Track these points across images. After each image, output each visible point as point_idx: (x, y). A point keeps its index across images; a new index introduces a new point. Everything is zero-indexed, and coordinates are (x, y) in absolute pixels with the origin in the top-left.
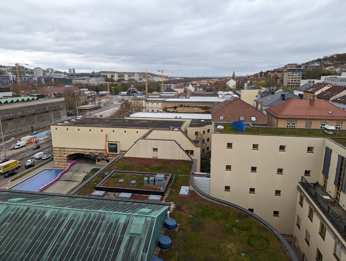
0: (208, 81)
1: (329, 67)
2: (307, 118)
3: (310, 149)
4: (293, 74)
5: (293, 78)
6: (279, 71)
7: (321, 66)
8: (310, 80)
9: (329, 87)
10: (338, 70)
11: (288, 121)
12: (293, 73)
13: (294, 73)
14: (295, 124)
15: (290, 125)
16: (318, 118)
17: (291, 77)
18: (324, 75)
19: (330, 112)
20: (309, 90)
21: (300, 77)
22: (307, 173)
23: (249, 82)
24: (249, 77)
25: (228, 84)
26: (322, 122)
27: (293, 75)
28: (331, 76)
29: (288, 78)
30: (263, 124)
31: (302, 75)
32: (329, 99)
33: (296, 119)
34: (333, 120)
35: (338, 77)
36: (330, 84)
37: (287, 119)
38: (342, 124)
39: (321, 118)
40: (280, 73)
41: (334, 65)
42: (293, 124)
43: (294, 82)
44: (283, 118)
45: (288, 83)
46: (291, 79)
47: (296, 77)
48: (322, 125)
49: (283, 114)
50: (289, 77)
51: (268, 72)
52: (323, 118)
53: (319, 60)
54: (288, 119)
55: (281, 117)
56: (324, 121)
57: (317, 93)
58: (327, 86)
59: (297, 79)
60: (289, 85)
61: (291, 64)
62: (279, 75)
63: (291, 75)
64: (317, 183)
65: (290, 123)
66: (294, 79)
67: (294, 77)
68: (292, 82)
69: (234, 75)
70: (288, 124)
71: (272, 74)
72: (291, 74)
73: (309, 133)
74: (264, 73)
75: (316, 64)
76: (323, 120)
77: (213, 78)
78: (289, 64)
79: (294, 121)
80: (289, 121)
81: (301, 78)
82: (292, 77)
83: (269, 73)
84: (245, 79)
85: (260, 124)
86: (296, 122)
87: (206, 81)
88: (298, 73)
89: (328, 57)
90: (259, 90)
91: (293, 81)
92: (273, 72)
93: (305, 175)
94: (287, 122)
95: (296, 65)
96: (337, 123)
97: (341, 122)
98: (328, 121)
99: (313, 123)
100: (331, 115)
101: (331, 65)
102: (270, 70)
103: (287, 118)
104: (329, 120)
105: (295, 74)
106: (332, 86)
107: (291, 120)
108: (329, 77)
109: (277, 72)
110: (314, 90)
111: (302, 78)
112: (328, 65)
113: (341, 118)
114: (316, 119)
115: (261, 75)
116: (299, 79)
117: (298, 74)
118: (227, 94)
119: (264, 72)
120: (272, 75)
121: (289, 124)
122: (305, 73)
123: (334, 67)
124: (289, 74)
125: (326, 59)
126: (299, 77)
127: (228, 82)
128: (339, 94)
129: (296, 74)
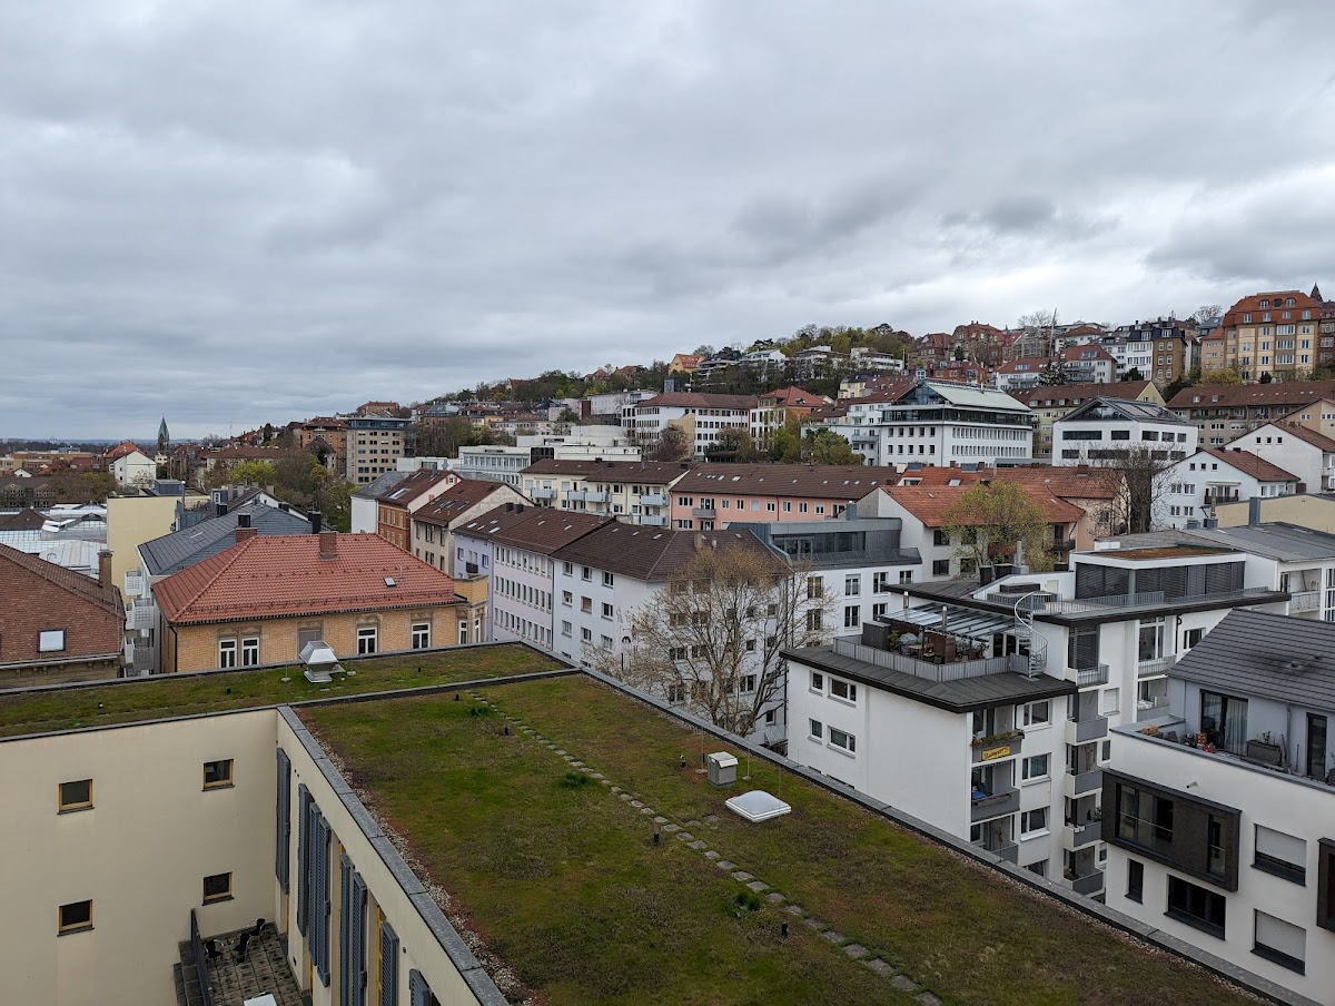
0: (27, 457)
1: (487, 419)
2: (303, 610)
3: (217, 773)
4: (374, 438)
5: (375, 452)
6: (330, 425)
7: (465, 413)
8: (424, 459)
9: (451, 485)
10: (511, 428)
11: (226, 633)
12: (375, 434)
13: (379, 433)
14: (254, 643)
15: (234, 649)
16: (341, 608)
17: (368, 447)
18: (471, 443)
19: (390, 581)
20: (393, 497)
21: (400, 448)
22: (217, 886)
23: (211, 462)
24: (220, 443)
25: (117, 470)
26: (362, 621)
27: (375, 443)
28: (487, 447)
29: (360, 452)
30: (102, 662)
31: (406, 442)
32: (447, 526)
33: (254, 619)
34: (398, 609)
35: (507, 450)
36: (454, 473)
37: (217, 627)
38: (431, 620)
39: (355, 606)
40: (334, 434)
41: (500, 414)
42: (246, 643)
43: (382, 465)
44: (199, 624)
45: (361, 469)
46: (368, 456)
47: (384, 448)
48: (361, 633)
49: (203, 603)
50: (362, 447)
51: (293, 425)
52: (361, 606)
53: (465, 395)
54: (221, 626)
55: (189, 618)
56: (368, 618)
57: (414, 506)
58: (444, 480)
59: (390, 456)
60: (364, 475)
61: (377, 404)
62: (332, 439)
63: (368, 442)
64: (261, 921)
65: (235, 641)
66: (379, 456)
67: (379, 447)
68: (374, 465)
69: (163, 436)
70: (224, 645)
71: (306, 434)
72: (368, 438)
73: (229, 691)
74: (277, 430)
75: (450, 408)
76: (364, 615)
77: (55, 447)
78: (371, 404)
79: (251, 630)
80: (229, 632)
81: (402, 452)
82: (373, 447)
83: (297, 432)
84: (201, 451)
85: (87, 663)
86: (259, 634)
87: (16, 457)
88: (391, 433)
89: (490, 387)
90: (180, 498)
91: (375, 460)
92: (310, 427)
93: (205, 903)
94: (220, 637)
95: (393, 407)
96: (413, 621)
97: (427, 616)
98: (381, 617)
99: (325, 632)
100: (394, 591)
101: (491, 413)
102: (302, 421)
103: (217, 622)
104: (382, 610)
105: (379, 438)
106: (459, 480)
107: (238, 625)
108: (480, 449)
109: (324, 427)
110: (409, 493)
111: (406, 450)
112: (484, 413)
113: (426, 601)
114: (335, 614)
115: (267, 438)
116: (394, 456)
117: (390, 438)
118: (86, 518)
119: (280, 427)
120: (306, 441)
121: (231, 644)
122: (413, 436)
123: (501, 419)
124: (362, 438)
125: (484, 393)
126: (396, 447)
127: (118, 464)
128: (474, 508)
129: (385, 439)
